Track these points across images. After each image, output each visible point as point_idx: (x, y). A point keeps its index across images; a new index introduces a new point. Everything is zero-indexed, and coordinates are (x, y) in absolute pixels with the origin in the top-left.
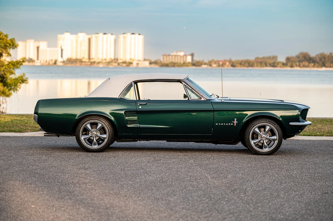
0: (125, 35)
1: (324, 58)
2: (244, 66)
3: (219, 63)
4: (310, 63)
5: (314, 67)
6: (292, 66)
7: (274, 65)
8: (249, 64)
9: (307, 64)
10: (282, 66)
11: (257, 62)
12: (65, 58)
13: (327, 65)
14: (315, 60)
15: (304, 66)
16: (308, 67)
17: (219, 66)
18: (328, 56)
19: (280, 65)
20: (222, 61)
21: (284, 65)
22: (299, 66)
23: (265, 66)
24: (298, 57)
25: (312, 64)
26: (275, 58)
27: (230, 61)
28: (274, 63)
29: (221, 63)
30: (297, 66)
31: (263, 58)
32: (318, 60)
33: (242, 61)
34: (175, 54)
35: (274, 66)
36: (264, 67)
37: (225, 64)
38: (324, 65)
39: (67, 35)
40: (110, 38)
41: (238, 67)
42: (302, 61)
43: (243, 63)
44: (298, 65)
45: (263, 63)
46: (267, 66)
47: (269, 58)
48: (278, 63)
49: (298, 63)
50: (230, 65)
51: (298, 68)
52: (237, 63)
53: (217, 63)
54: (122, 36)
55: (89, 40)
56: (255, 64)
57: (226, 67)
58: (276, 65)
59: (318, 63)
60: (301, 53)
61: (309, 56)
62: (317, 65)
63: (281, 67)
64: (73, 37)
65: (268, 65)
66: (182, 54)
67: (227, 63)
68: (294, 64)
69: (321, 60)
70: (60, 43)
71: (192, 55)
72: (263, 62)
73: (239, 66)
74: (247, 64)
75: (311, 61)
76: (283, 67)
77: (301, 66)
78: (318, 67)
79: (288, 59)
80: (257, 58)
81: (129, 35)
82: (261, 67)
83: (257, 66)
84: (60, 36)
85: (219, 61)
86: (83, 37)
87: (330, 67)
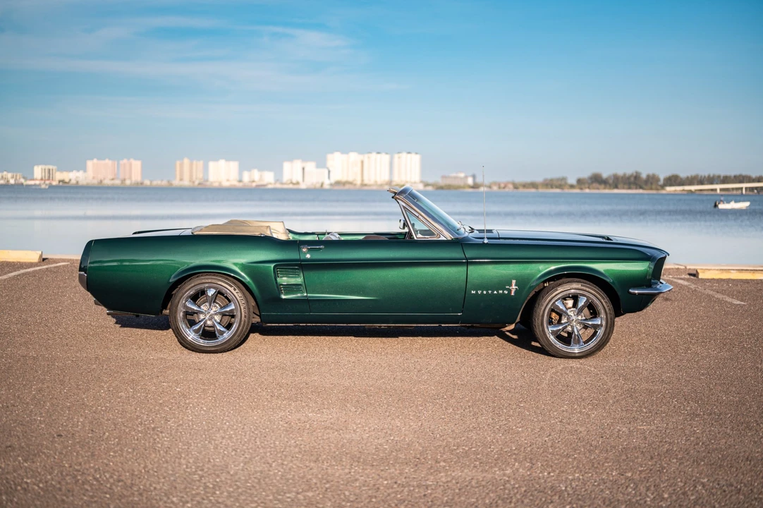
0: (400, 155)
1: (618, 179)
2: (528, 188)
4: (601, 184)
5: (605, 188)
6: (581, 189)
9: (597, 185)
12: (333, 180)
13: (619, 186)
15: (594, 188)
16: (598, 189)
18: (622, 178)
20: (504, 183)
22: (589, 188)
25: (603, 186)
26: (564, 179)
27: (514, 183)
29: (502, 185)
30: (586, 188)
31: (552, 180)
32: (611, 181)
33: (527, 183)
34: (454, 175)
37: (507, 187)
38: (616, 187)
39: (337, 155)
40: (385, 158)
42: (593, 183)
46: (552, 187)
47: (558, 180)
50: (513, 188)
51: (587, 191)
54: (396, 156)
55: (362, 162)
57: (507, 190)
59: (610, 185)
60: (593, 175)
61: (601, 177)
64: (344, 156)
66: (462, 175)
67: (510, 186)
68: (583, 187)
69: (614, 181)
70: (330, 163)
71: (474, 177)
73: (522, 188)
74: (531, 186)
75: (603, 183)
78: (610, 188)
79: (579, 180)
80: (545, 180)
81: (404, 155)
84: (330, 156)
86: (354, 157)
87: (623, 188)
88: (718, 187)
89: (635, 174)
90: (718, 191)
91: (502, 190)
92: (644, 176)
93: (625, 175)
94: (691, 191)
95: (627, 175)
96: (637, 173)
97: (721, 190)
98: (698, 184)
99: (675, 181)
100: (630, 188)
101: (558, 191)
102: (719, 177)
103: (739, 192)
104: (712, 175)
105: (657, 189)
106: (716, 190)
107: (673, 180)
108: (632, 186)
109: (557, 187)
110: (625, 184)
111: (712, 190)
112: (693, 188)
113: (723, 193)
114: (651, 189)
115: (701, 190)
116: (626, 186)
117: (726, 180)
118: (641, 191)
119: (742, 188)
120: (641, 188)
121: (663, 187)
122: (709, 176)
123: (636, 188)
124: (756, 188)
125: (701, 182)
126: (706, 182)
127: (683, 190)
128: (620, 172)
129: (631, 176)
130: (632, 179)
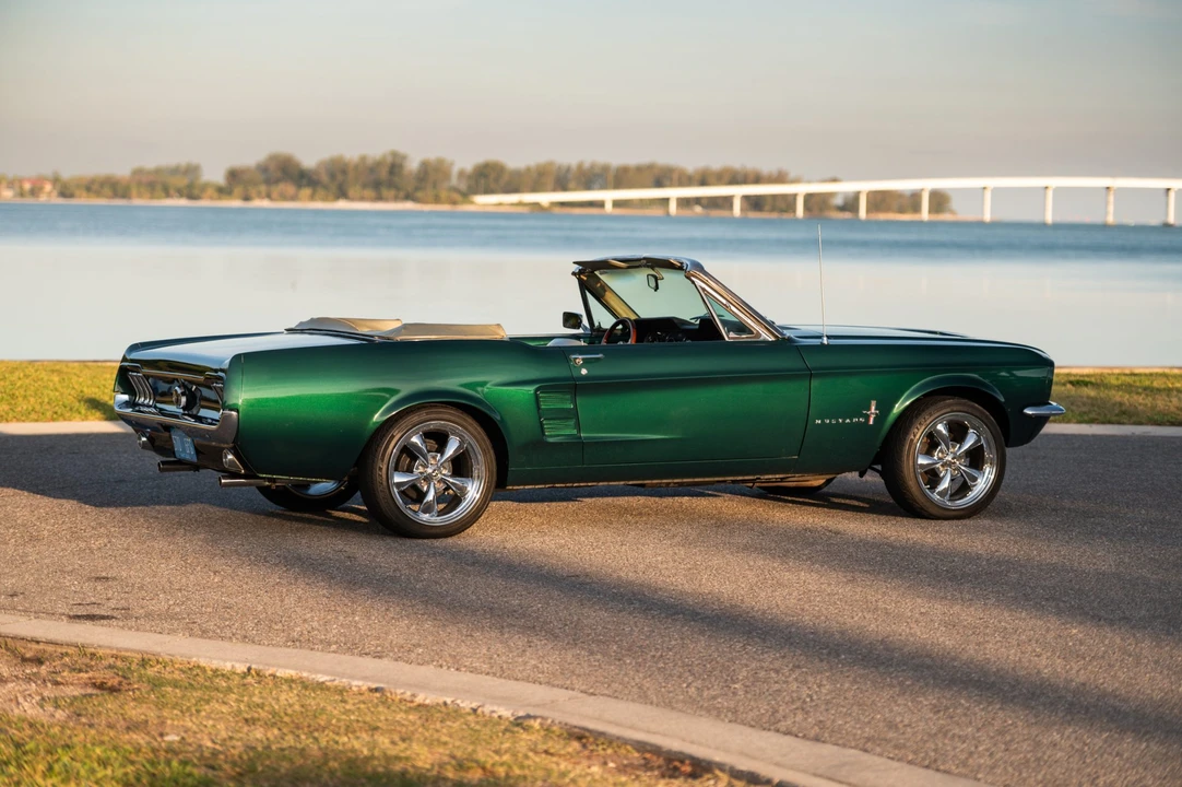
1: (344, 172)
2: (98, 194)
3: (21, 188)
4: (300, 186)
5: (312, 198)
6: (247, 198)
7: (191, 192)
8: (115, 188)
9: (290, 189)
10: (216, 195)
11: (139, 184)
13: (351, 192)
14: (315, 177)
15: (284, 197)
16: (294, 198)
17: (22, 194)
18: (356, 167)
19: (210, 191)
20: (29, 180)
21: (223, 192)
22: (269, 196)
23: (163, 195)
24: (263, 169)
25: (307, 192)
26: (192, 170)
27: (56, 180)
28: (191, 186)
29: (27, 186)
30: (260, 196)
31: (158, 171)
32: (325, 178)
33: (93, 181)
35: (191, 197)
36: (159, 198)
37: (41, 189)
38: (342, 194)
41: (80, 197)
42: (277, 181)
43: (95, 187)
44: (264, 194)
45: (159, 187)
46: (168, 195)
47: (175, 171)
48: (205, 187)
49: (263, 188)
50: (55, 193)
51: (266, 203)
52: (78, 186)
53: (17, 185)
56: (134, 192)
57: (43, 198)
58: (196, 192)
59: (326, 187)
60: (273, 158)
61: (297, 165)
62: (321, 192)
63: (211, 198)
65: (172, 192)
67: (48, 187)
68: (253, 192)
69: (333, 176)
72: (157, 183)
73: (84, 193)
74: (107, 190)
75: (304, 181)
76: (220, 198)
77: (275, 195)
78: (325, 199)
79: (234, 176)
80: (138, 172)
82: (152, 198)
83: (140, 196)
85: (21, 181)
87: (362, 199)
88: (608, 196)
89: (389, 159)
90: (609, 207)
91: (29, 200)
92: (413, 165)
93: (363, 159)
94: (536, 205)
95: (370, 162)
96: (395, 154)
97: (617, 204)
98: (554, 190)
99: (497, 180)
100: (379, 198)
101: (183, 202)
102: (606, 169)
103: (657, 212)
104: (587, 165)
105: (454, 203)
106: (601, 204)
107: (489, 178)
108: (385, 192)
109: (180, 193)
110: (364, 186)
111: (591, 204)
112: (545, 198)
113: (619, 211)
114: (437, 200)
115: (563, 204)
116: (369, 193)
117: (621, 178)
118: (409, 205)
119: (666, 201)
120: (408, 197)
121: (466, 195)
122: (580, 167)
123: (396, 199)
124: (698, 201)
125: (562, 184)
126: (572, 185)
127: (520, 204)
128: (351, 154)
129: (378, 164)
130: (384, 174)
